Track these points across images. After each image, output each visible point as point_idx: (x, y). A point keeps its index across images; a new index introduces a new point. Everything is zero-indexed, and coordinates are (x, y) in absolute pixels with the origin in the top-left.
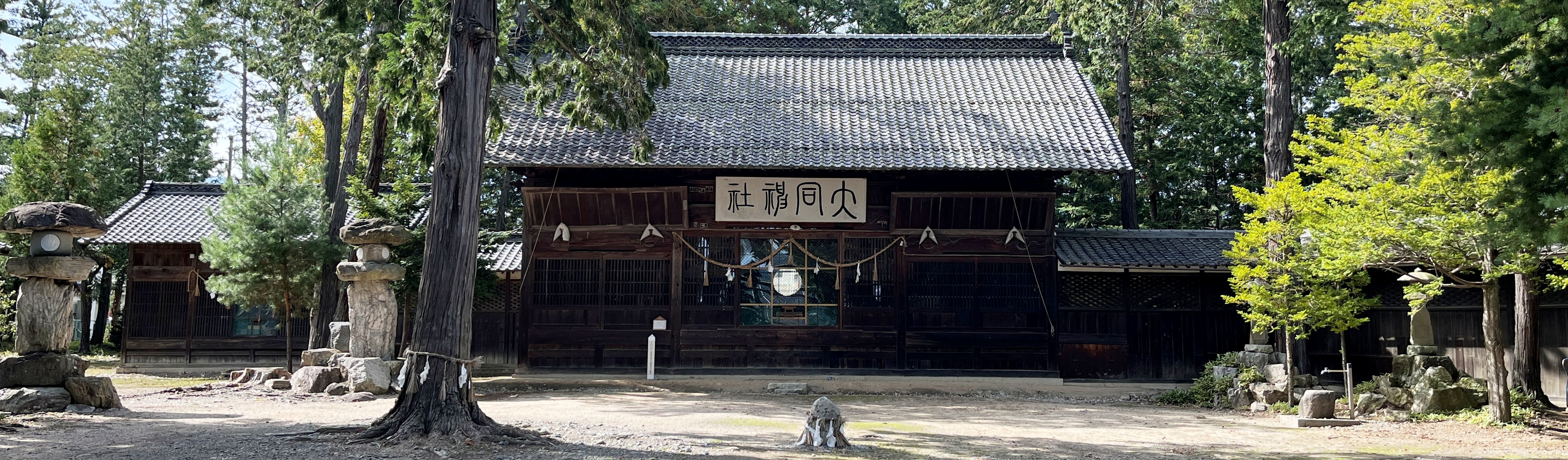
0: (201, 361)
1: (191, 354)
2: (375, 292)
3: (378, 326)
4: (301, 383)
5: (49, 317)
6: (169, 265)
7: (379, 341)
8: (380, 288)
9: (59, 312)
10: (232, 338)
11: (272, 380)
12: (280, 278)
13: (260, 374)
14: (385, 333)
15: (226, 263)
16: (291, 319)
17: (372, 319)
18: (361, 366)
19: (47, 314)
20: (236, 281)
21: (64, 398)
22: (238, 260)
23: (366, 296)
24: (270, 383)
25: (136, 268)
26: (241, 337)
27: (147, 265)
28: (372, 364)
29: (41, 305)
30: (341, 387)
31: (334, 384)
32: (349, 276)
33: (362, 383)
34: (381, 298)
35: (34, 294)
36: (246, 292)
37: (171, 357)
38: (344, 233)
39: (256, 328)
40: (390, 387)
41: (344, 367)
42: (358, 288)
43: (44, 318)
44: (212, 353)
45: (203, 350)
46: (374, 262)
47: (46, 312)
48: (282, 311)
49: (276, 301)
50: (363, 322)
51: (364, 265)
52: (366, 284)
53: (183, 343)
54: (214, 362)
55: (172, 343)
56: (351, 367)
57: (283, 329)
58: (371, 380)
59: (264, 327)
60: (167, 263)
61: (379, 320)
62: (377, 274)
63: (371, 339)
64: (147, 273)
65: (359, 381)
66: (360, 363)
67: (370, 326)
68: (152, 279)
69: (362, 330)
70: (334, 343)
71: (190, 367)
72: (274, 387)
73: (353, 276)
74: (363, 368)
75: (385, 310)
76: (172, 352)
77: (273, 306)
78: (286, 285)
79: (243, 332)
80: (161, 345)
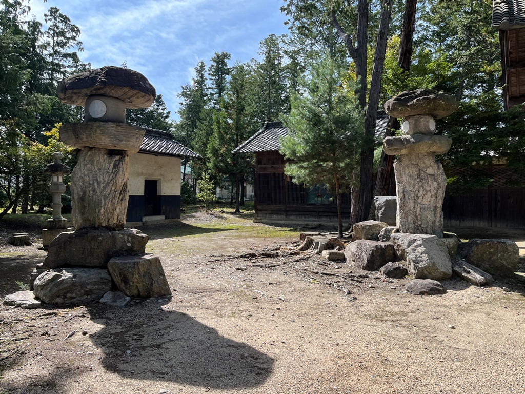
0: (292, 218)
1: (287, 213)
2: (423, 165)
3: (428, 200)
4: (356, 257)
5: (98, 190)
6: (274, 164)
7: (429, 216)
8: (429, 161)
9: (108, 184)
10: (307, 205)
11: (328, 251)
12: (331, 164)
13: (317, 243)
14: (436, 208)
15: (294, 153)
16: (340, 194)
17: (421, 193)
18: (420, 245)
19: (96, 187)
20: (302, 167)
21: (104, 283)
22: (301, 149)
23: (414, 170)
24: (325, 254)
25: (259, 166)
26: (312, 204)
27: (264, 164)
28: (430, 243)
29: (91, 177)
30: (398, 268)
31: (390, 263)
32: (396, 150)
33: (426, 268)
34: (430, 171)
35: (85, 165)
36: (309, 175)
37: (277, 214)
38: (391, 104)
39: (320, 199)
40: (454, 271)
41: (399, 245)
42: (405, 162)
43: (94, 191)
44: (297, 213)
45: (293, 211)
46: (421, 135)
47: (96, 184)
48: (333, 189)
49: (329, 181)
50: (412, 196)
51: (412, 137)
52: (413, 157)
53: (283, 207)
54: (299, 218)
55: (277, 207)
56: (409, 246)
57: (335, 200)
58: (434, 264)
59: (324, 198)
60: (273, 163)
61: (429, 194)
62: (425, 147)
63: (421, 214)
64: (264, 169)
65: (421, 265)
66: (418, 243)
67: (419, 200)
68: (267, 172)
69: (412, 205)
70: (380, 215)
71: (287, 220)
72: (330, 259)
73: (401, 149)
74: (422, 249)
75: (435, 183)
76: (278, 212)
77: (327, 185)
78: (335, 169)
79: (313, 202)
80: (273, 208)
